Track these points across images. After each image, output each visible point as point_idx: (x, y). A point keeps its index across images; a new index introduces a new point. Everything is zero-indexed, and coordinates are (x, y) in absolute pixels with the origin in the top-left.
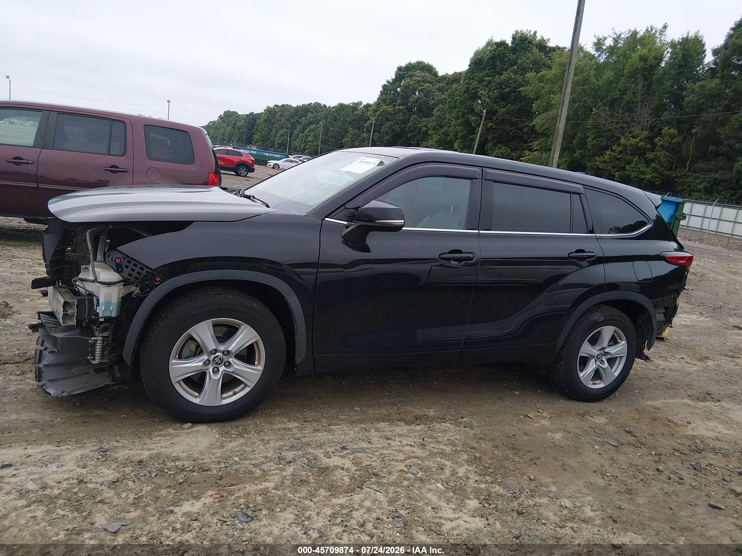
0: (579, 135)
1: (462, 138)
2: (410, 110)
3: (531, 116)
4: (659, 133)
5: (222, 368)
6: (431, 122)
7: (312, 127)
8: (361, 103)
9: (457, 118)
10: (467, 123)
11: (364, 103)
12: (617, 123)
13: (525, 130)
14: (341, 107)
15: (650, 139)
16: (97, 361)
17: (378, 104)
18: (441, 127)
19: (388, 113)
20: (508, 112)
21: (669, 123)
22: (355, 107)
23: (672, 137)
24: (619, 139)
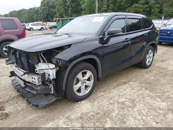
0: (92, 9)
1: (65, 13)
2: (49, 7)
3: (80, 5)
4: (109, 6)
5: (84, 84)
6: (56, 10)
7: (24, 15)
8: (36, 7)
9: (62, 8)
10: (65, 9)
11: (37, 7)
12: (100, 5)
13: (79, 9)
14: (31, 9)
15: (108, 8)
16: (52, 93)
17: (41, 7)
18: (59, 11)
19: (44, 9)
20: (74, 5)
21: (111, 3)
22: (34, 8)
23: (112, 6)
24: (101, 8)
